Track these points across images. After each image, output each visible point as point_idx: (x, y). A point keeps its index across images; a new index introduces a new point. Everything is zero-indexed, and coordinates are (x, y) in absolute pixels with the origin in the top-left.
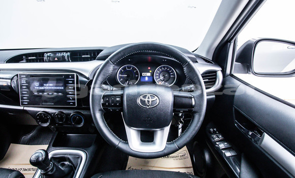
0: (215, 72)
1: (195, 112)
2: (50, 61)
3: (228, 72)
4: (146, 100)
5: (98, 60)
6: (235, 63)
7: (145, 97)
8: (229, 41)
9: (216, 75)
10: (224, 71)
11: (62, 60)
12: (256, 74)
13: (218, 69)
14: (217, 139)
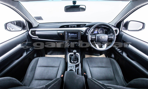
0: (117, 30)
1: (113, 40)
2: (71, 28)
3: (121, 30)
4: (102, 37)
5: (85, 27)
6: (123, 27)
7: (102, 36)
8: (122, 21)
9: (117, 31)
10: (119, 30)
11: (74, 27)
12: (129, 30)
13: (118, 29)
14: (117, 49)
